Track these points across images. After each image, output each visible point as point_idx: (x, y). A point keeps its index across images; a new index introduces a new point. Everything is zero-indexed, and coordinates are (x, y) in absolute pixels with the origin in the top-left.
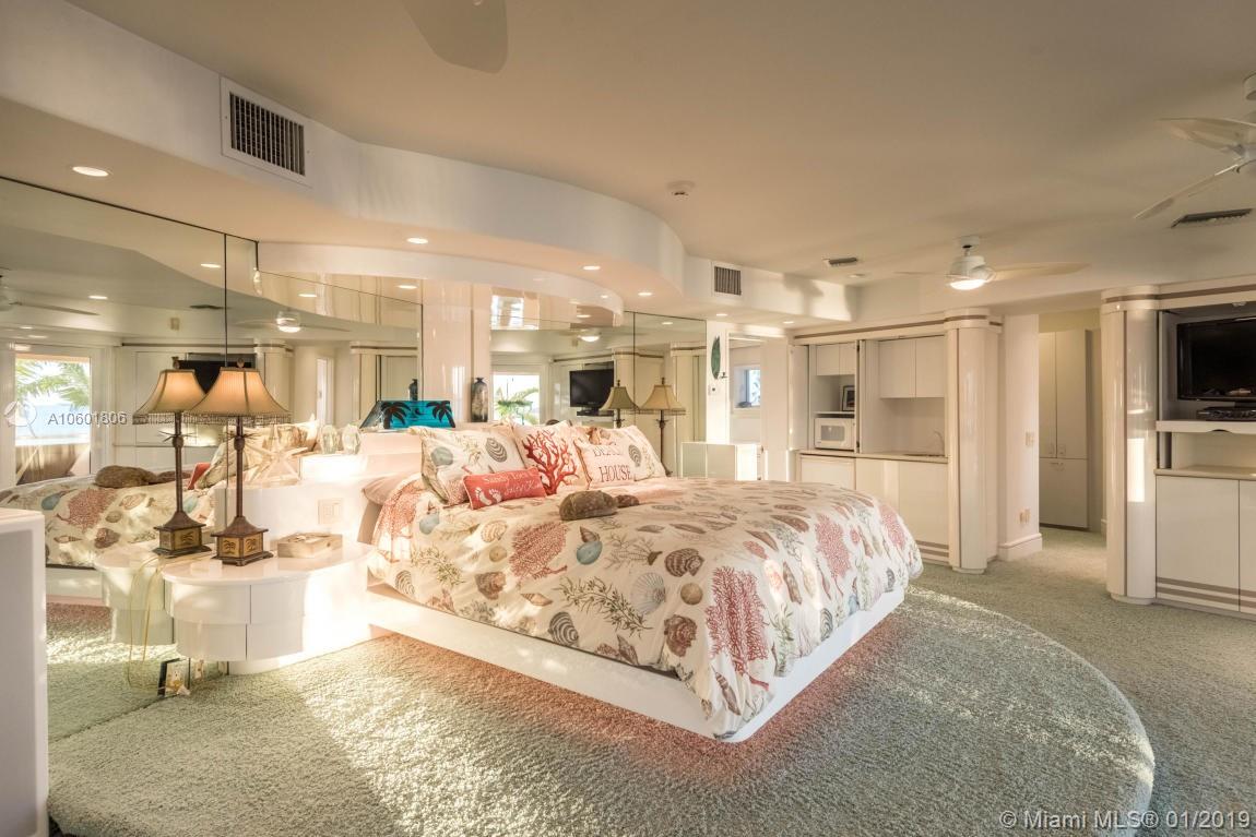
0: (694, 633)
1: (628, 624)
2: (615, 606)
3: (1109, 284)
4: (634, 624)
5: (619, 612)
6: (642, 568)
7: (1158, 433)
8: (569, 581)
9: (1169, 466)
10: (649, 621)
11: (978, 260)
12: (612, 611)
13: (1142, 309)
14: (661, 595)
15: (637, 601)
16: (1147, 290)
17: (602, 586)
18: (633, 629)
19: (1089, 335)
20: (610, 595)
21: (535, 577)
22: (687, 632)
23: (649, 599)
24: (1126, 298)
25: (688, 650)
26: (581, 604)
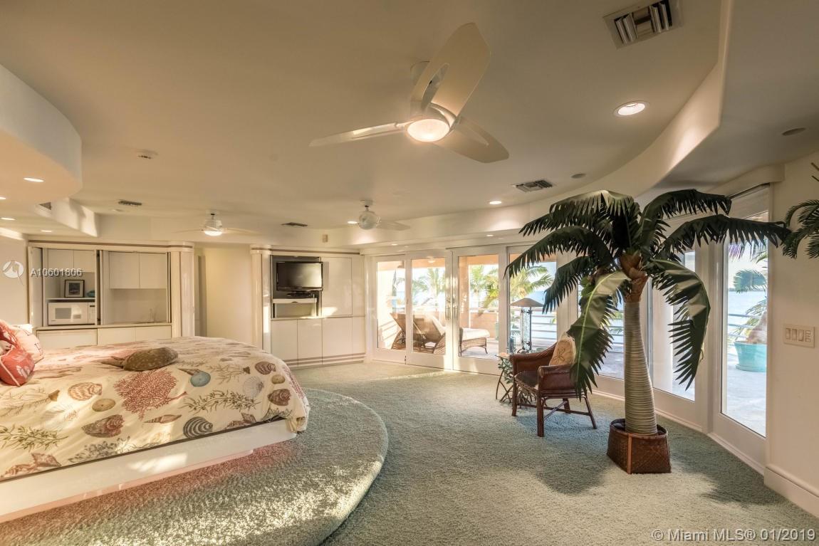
0: (289, 393)
1: (246, 405)
2: (236, 400)
3: (256, 242)
4: (251, 403)
5: (239, 402)
6: (245, 376)
7: (274, 304)
8: (192, 399)
9: (274, 317)
10: (257, 400)
11: (219, 223)
12: (234, 403)
13: (267, 253)
14: (261, 386)
15: (249, 393)
16: (269, 247)
17: (221, 393)
18: (249, 407)
19: (200, 258)
20: (229, 396)
21: (157, 407)
22: (285, 395)
23: (255, 389)
24: (261, 249)
25: (289, 401)
26: (208, 408)
